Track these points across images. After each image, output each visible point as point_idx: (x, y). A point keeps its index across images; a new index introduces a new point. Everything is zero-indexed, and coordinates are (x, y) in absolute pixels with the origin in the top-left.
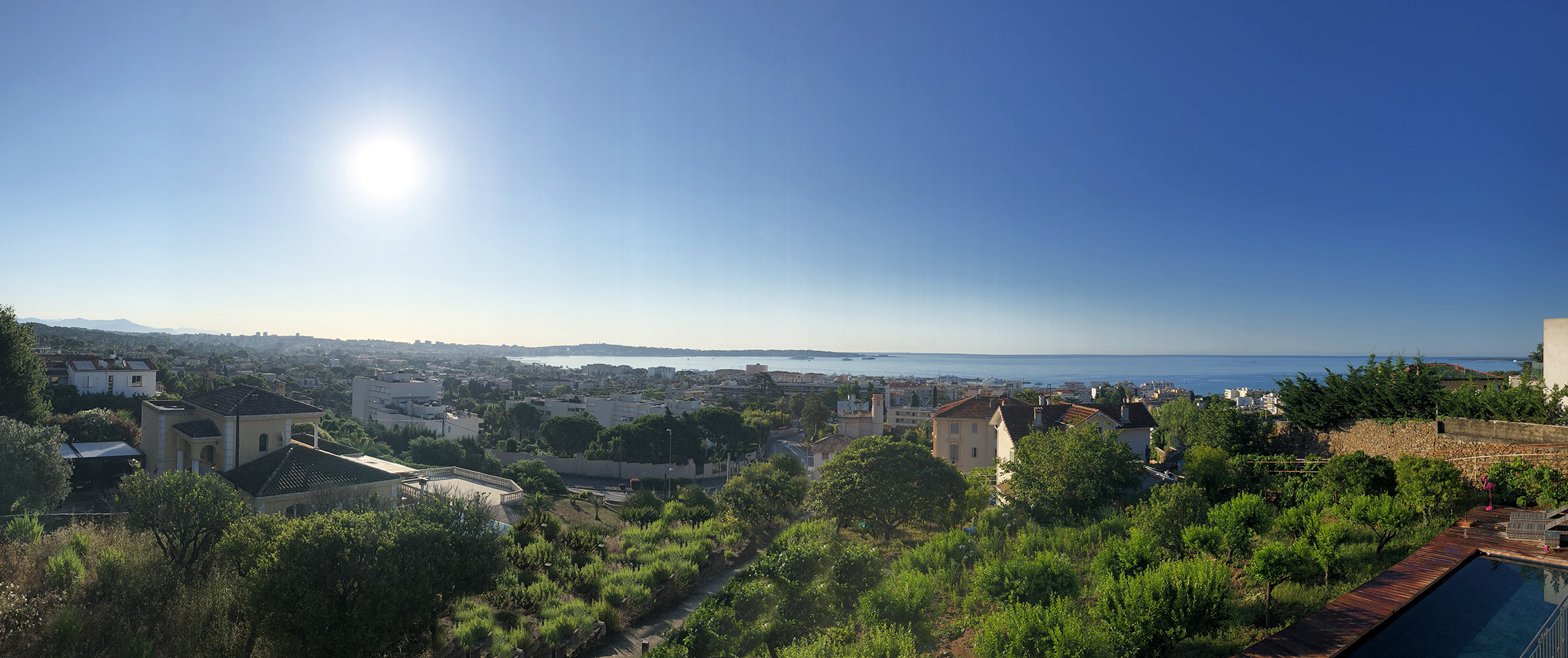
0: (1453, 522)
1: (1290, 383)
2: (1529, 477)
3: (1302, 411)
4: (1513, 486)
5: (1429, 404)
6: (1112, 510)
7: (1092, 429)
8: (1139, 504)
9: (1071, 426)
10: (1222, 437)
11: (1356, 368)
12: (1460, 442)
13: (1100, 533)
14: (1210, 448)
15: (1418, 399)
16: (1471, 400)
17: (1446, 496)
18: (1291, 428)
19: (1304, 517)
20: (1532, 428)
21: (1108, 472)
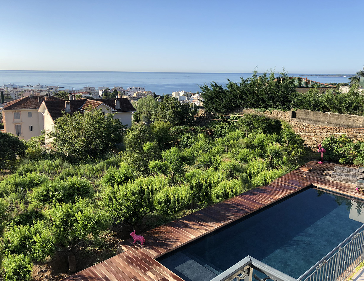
0: (297, 168)
1: (207, 88)
2: (350, 147)
3: (213, 103)
4: (338, 152)
5: (288, 101)
6: (111, 154)
7: (98, 112)
8: (126, 150)
9: (87, 111)
10: (170, 117)
11: (245, 79)
12: (304, 124)
13: (105, 166)
14: (163, 122)
15: (281, 98)
16: (314, 100)
17: (294, 153)
18: (207, 112)
19: (212, 158)
20: (355, 118)
21: (109, 135)
